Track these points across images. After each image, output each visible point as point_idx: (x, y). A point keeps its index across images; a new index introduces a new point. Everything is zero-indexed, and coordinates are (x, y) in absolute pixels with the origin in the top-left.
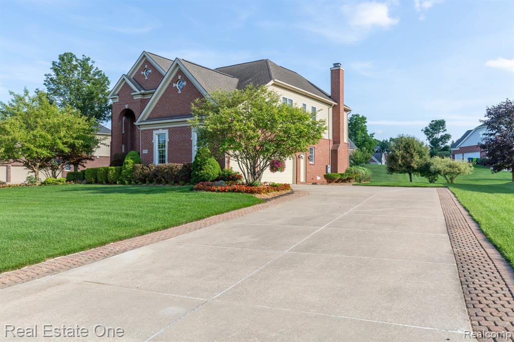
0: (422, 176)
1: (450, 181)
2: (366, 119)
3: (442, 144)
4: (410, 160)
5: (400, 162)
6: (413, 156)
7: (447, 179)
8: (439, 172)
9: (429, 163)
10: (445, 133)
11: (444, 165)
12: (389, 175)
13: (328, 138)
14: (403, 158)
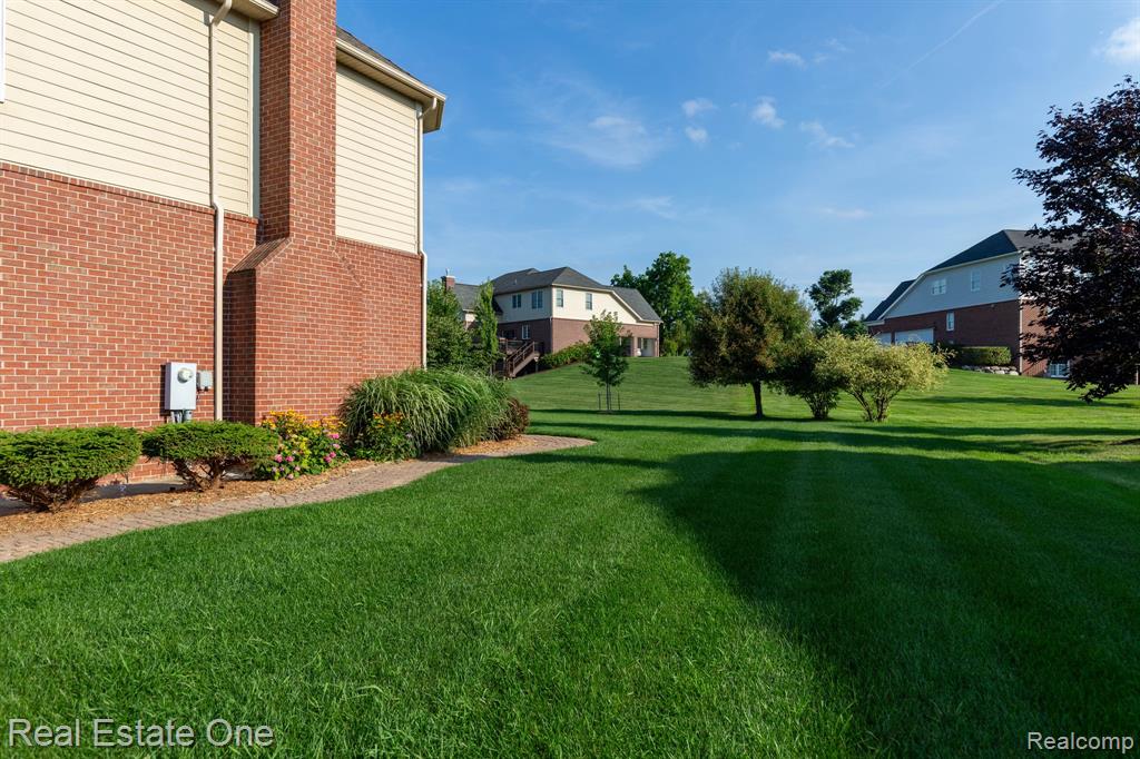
0: (792, 393)
1: (875, 412)
2: (688, 261)
3: (843, 318)
4: (756, 345)
5: (723, 349)
6: (765, 332)
7: (865, 404)
8: (841, 382)
9: (812, 354)
10: (851, 295)
11: (859, 359)
12: (697, 390)
13: (204, 201)
14: (734, 336)
